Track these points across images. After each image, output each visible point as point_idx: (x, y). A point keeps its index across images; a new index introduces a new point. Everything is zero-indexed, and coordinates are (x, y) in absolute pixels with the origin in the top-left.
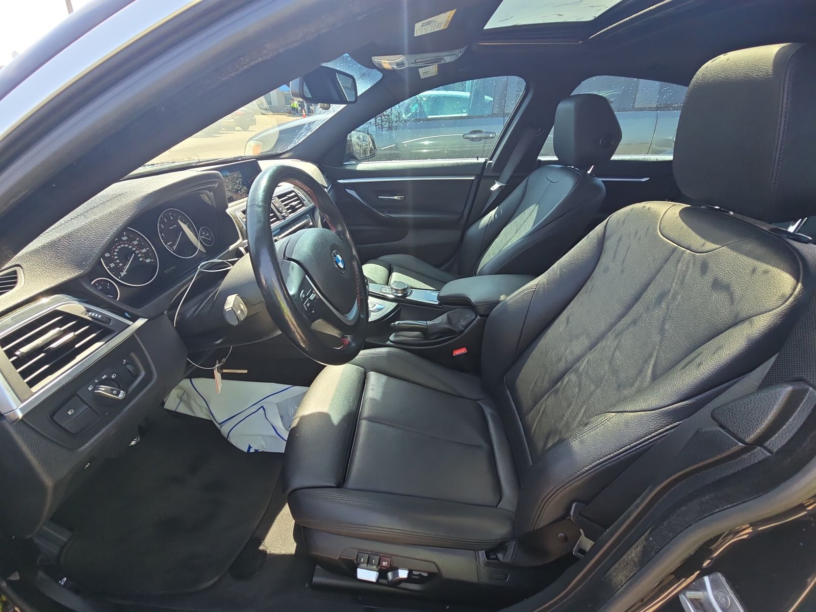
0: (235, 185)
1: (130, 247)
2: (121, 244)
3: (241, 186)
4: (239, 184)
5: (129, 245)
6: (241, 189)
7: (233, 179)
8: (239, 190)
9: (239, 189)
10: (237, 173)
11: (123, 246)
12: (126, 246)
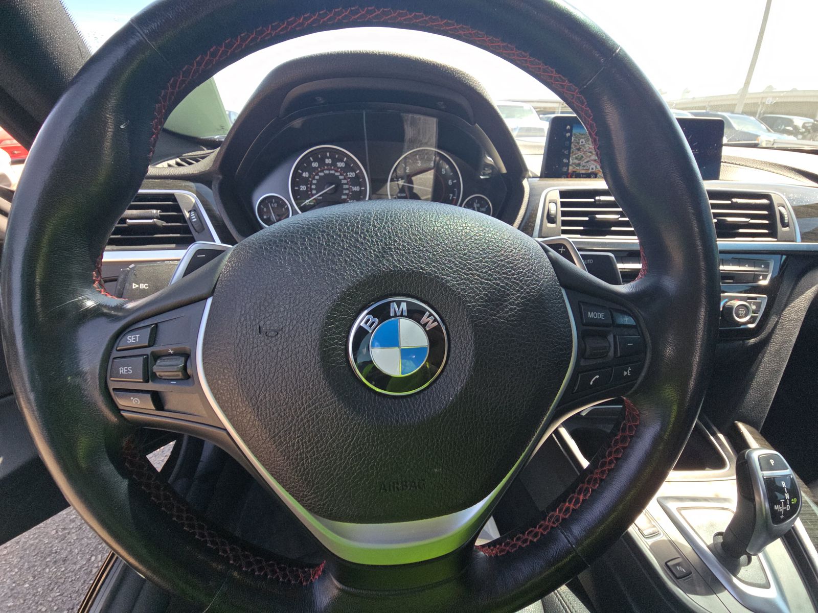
1: (341, 177)
2: (332, 170)
5: (341, 175)
11: (332, 172)
12: (337, 174)
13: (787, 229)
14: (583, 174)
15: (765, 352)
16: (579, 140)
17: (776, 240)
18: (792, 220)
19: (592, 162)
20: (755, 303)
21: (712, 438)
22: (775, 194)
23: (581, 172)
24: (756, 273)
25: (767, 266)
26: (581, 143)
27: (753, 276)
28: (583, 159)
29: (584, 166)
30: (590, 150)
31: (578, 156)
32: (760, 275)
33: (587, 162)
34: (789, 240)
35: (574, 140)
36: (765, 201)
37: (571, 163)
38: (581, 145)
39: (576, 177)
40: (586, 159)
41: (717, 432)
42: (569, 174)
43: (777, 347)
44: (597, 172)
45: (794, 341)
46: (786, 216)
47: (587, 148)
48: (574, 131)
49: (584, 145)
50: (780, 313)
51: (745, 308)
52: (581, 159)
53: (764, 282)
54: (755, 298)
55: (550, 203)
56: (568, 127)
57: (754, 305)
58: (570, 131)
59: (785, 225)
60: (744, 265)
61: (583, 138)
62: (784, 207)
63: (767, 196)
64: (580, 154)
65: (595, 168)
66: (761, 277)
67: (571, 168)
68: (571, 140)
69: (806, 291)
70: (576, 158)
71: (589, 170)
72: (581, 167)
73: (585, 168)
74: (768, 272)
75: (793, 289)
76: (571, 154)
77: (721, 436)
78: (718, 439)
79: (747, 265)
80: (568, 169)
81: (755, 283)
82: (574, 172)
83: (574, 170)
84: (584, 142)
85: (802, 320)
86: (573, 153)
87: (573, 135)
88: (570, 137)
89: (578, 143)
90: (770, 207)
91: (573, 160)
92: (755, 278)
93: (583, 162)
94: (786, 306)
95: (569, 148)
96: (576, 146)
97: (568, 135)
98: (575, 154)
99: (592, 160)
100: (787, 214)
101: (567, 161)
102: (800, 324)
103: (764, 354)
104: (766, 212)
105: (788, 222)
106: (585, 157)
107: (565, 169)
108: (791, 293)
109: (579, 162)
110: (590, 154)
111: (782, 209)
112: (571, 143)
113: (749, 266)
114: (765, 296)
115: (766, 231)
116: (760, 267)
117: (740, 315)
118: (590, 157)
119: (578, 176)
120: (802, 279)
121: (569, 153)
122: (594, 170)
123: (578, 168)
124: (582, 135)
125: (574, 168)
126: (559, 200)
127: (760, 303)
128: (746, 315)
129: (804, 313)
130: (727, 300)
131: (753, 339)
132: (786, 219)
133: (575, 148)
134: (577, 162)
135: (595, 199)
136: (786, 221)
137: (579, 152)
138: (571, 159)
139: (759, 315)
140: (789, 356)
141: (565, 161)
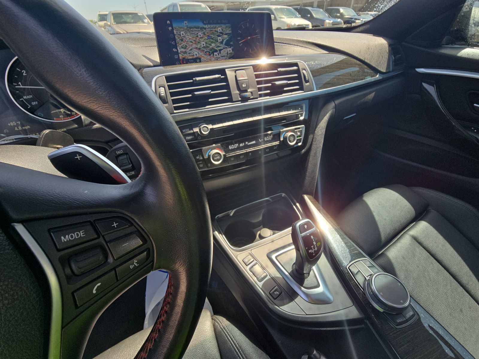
0: (212, 42)
3: (222, 46)
4: (222, 43)
6: (220, 50)
7: (213, 34)
8: (216, 51)
9: (218, 49)
10: (224, 26)
13: (308, 84)
14: (191, 59)
15: (310, 155)
16: (180, 32)
17: (303, 92)
18: (311, 78)
19: (195, 50)
20: (299, 131)
21: (294, 207)
22: (300, 62)
23: (189, 58)
24: (297, 113)
25: (302, 108)
26: (182, 35)
27: (295, 116)
28: (187, 48)
29: (189, 53)
30: (191, 40)
31: (183, 45)
32: (299, 114)
33: (191, 50)
34: (310, 90)
35: (176, 32)
36: (295, 68)
37: (179, 52)
38: (183, 37)
39: (187, 63)
40: (189, 47)
41: (296, 203)
42: (180, 60)
43: (315, 151)
44: (201, 57)
45: (322, 146)
46: (306, 76)
47: (188, 39)
48: (174, 25)
49: (185, 36)
50: (313, 133)
51: (293, 136)
52: (185, 47)
53: (302, 118)
54: (299, 128)
55: (159, 87)
56: (168, 22)
57: (298, 132)
58: (171, 25)
59: (307, 81)
60: (290, 110)
61: (182, 31)
62: (305, 70)
63: (296, 65)
64: (184, 44)
65: (198, 54)
66: (300, 116)
67: (180, 55)
68: (174, 33)
69: (324, 117)
70: (182, 47)
71: (194, 56)
72: (188, 54)
73: (191, 55)
74: (302, 111)
75: (318, 117)
76: (177, 44)
77: (298, 204)
78: (296, 206)
79: (291, 110)
80: (179, 57)
81: (297, 119)
82: (184, 58)
83: (183, 57)
84: (184, 34)
85: (324, 133)
86: (178, 43)
87: (174, 28)
88: (173, 29)
89: (180, 35)
90: (298, 71)
91: (180, 49)
92: (297, 116)
93: (188, 50)
94: (316, 127)
95: (174, 40)
96: (179, 38)
97: (170, 28)
98: (180, 44)
99: (194, 48)
100: (307, 75)
101: (176, 50)
102: (323, 136)
103: (309, 157)
104: (296, 75)
105: (308, 80)
106: (188, 46)
107: (176, 57)
108: (317, 120)
109: (185, 50)
110: (191, 43)
111: (304, 71)
112: (174, 35)
113: (293, 110)
114: (303, 126)
115: (298, 87)
116: (298, 109)
117: (291, 141)
118: (192, 45)
119: (187, 61)
120: (322, 111)
121: (176, 43)
122: (197, 56)
123: (186, 55)
124: (181, 28)
125: (183, 55)
126: (166, 84)
127: (302, 130)
128: (294, 140)
129: (325, 130)
130: (284, 133)
131: (303, 150)
132: (307, 77)
133: (178, 39)
134: (183, 50)
135: (193, 80)
136: (307, 79)
137: (183, 42)
138: (178, 49)
139: (302, 137)
140: (320, 155)
141: (175, 50)
